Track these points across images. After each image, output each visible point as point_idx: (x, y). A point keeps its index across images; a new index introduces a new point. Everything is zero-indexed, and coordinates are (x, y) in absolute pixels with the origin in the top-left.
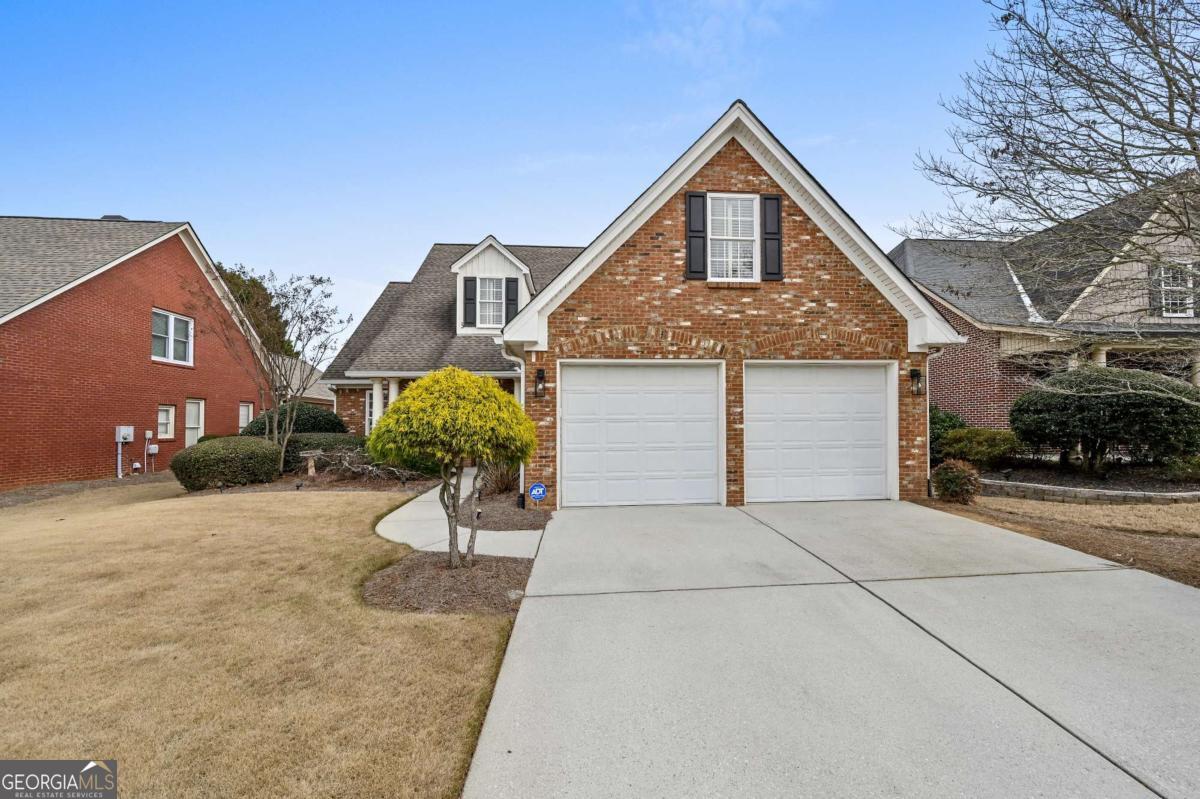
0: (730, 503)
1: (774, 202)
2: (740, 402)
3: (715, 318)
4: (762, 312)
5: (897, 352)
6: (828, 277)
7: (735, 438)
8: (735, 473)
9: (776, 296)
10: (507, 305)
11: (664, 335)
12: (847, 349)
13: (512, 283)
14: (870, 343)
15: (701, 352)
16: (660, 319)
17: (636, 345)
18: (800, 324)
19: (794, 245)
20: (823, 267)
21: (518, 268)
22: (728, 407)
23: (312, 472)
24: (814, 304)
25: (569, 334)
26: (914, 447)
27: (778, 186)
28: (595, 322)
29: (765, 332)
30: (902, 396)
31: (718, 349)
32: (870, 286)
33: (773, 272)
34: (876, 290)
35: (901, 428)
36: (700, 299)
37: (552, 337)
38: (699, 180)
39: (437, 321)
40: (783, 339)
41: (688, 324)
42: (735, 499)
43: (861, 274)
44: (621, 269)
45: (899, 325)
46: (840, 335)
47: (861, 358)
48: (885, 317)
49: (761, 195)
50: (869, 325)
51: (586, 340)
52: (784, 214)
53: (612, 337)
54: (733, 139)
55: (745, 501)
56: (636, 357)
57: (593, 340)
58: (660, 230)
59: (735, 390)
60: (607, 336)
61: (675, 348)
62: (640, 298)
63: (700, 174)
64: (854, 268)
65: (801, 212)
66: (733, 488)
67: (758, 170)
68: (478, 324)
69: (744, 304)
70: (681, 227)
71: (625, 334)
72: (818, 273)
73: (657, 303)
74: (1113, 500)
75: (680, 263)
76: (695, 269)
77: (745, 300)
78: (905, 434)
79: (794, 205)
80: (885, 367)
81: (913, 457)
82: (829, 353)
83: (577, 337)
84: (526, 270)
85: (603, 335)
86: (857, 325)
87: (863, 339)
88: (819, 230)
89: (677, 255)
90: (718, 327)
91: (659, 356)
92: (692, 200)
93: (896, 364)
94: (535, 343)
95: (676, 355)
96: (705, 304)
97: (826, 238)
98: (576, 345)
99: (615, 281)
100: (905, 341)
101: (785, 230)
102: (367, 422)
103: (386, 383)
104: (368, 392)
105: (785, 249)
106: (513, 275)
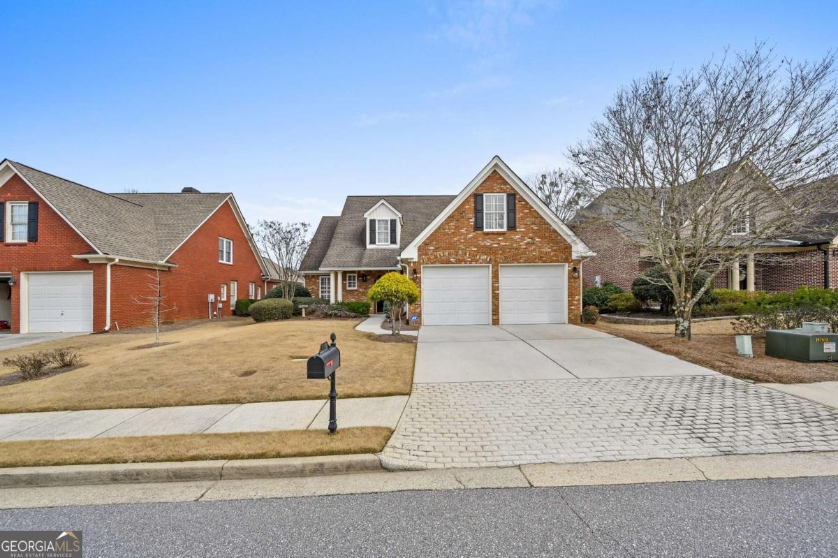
0: (493, 324)
1: (512, 197)
2: (497, 282)
3: (487, 247)
4: (507, 244)
5: (567, 260)
6: (536, 228)
7: (495, 297)
8: (496, 311)
9: (513, 237)
10: (391, 233)
11: (465, 254)
12: (544, 259)
13: (393, 222)
14: (555, 256)
15: (481, 261)
16: (464, 247)
17: (454, 258)
18: (524, 249)
19: (521, 214)
20: (534, 223)
21: (396, 214)
22: (493, 284)
23: (304, 315)
24: (530, 240)
25: (426, 254)
26: (575, 300)
27: (514, 190)
28: (437, 249)
29: (509, 252)
30: (569, 278)
31: (488, 260)
32: (555, 231)
33: (512, 227)
34: (558, 233)
35: (569, 292)
36: (480, 239)
37: (419, 256)
38: (480, 188)
39: (356, 241)
40: (517, 255)
41: (475, 249)
42: (496, 322)
43: (551, 226)
44: (447, 227)
45: (568, 248)
46: (541, 252)
47: (551, 262)
48: (562, 245)
49: (507, 194)
50: (554, 248)
51: (433, 257)
52: (517, 201)
53: (444, 255)
54: (495, 171)
55: (500, 323)
56: (454, 263)
57: (436, 257)
58: (464, 210)
59: (496, 276)
60: (442, 255)
61: (470, 260)
62: (455, 239)
63: (481, 186)
64: (548, 224)
65: (524, 200)
66: (495, 318)
67: (505, 183)
68: (377, 243)
70: (472, 208)
71: (449, 254)
72: (532, 226)
73: (462, 241)
74: (662, 323)
75: (472, 224)
76: (478, 226)
77: (500, 239)
78: (571, 295)
79: (521, 197)
80: (564, 266)
81: (574, 305)
82: (537, 260)
83: (430, 256)
84: (400, 215)
85: (440, 254)
86: (549, 248)
87: (552, 254)
88: (532, 208)
89: (471, 220)
90: (489, 250)
91: (463, 263)
92: (477, 197)
93: (567, 264)
94: (413, 258)
95: (471, 262)
96: (483, 241)
97: (536, 211)
98: (429, 259)
99: (445, 232)
100: (571, 255)
101: (517, 208)
102: (320, 292)
103: (336, 273)
104: (320, 278)
105: (517, 216)
106: (394, 218)
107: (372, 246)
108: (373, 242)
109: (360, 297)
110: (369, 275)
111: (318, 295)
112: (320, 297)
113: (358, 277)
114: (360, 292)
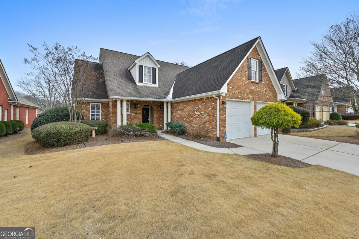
1: (260, 62)
2: (256, 111)
3: (253, 90)
4: (259, 90)
5: (276, 101)
6: (267, 82)
8: (255, 129)
9: (261, 86)
10: (153, 76)
11: (245, 94)
12: (270, 100)
13: (154, 69)
15: (250, 99)
16: (244, 89)
17: (240, 96)
18: (264, 93)
19: (264, 74)
20: (267, 80)
21: (156, 65)
23: (94, 136)
24: (266, 89)
25: (228, 91)
27: (261, 59)
28: (233, 89)
29: (260, 95)
31: (253, 98)
32: (273, 85)
33: (260, 80)
34: (274, 87)
36: (250, 85)
40: (262, 96)
41: (248, 91)
42: (255, 136)
43: (272, 83)
44: (237, 75)
45: (276, 95)
46: (269, 96)
47: (272, 102)
48: (275, 93)
49: (259, 61)
50: (273, 94)
53: (236, 93)
54: (256, 46)
55: (257, 135)
56: (240, 99)
58: (244, 66)
59: (255, 108)
60: (235, 93)
61: (246, 97)
62: (241, 83)
64: (271, 81)
65: (265, 67)
66: (255, 133)
67: (258, 54)
68: (144, 82)
69: (257, 87)
70: (247, 65)
71: (238, 93)
72: (267, 81)
73: (243, 85)
75: (247, 75)
76: (249, 78)
79: (263, 65)
82: (268, 100)
83: (230, 92)
84: (159, 66)
85: (234, 92)
86: (271, 94)
87: (272, 97)
88: (267, 71)
89: (246, 73)
90: (253, 92)
91: (244, 99)
92: (249, 59)
95: (247, 99)
96: (251, 86)
97: (267, 73)
98: (230, 95)
99: (236, 78)
100: (277, 99)
101: (262, 70)
102: (90, 115)
103: (122, 101)
104: (91, 104)
105: (262, 75)
106: (155, 67)
107: (141, 84)
108: (141, 80)
109: (132, 119)
110: (139, 104)
111: (89, 117)
112: (90, 119)
113: (131, 105)
114: (133, 116)
